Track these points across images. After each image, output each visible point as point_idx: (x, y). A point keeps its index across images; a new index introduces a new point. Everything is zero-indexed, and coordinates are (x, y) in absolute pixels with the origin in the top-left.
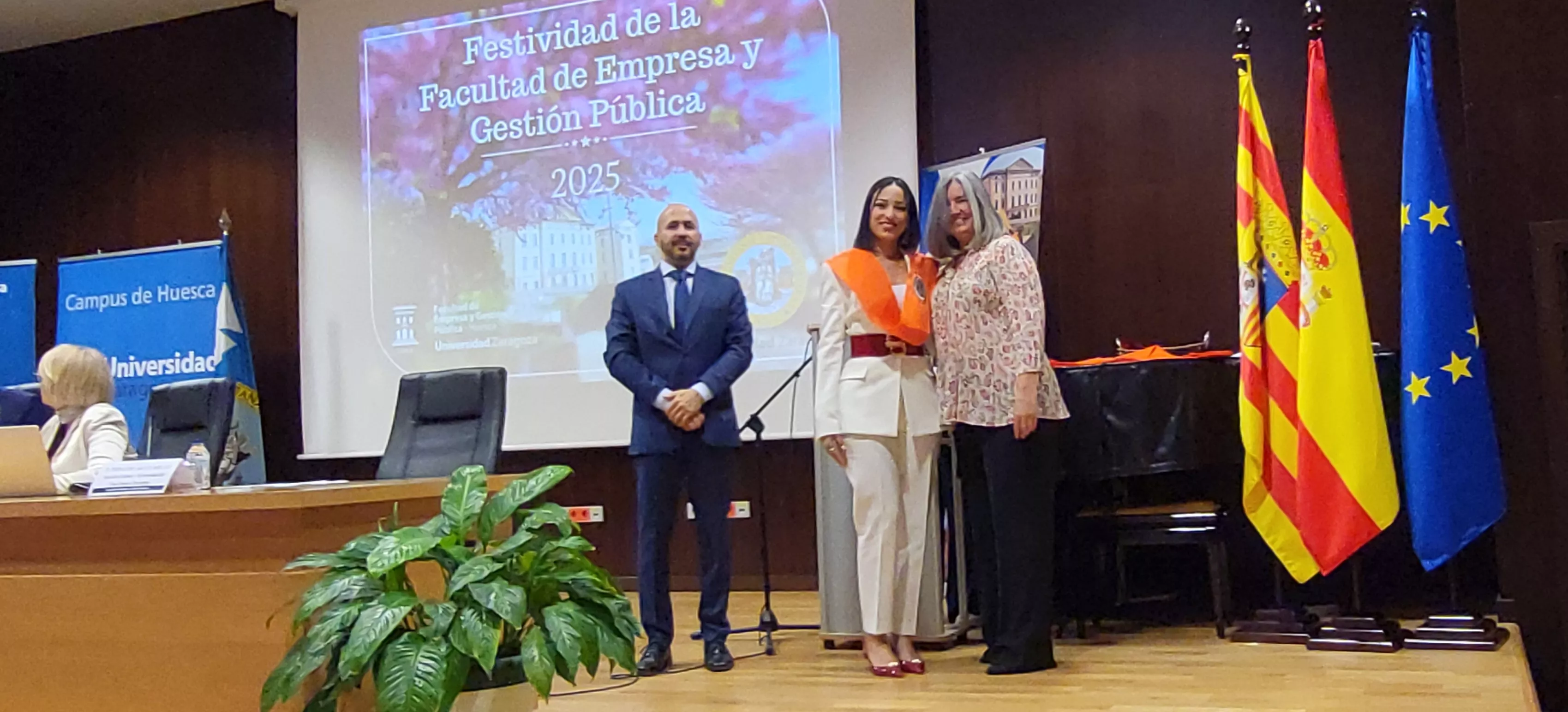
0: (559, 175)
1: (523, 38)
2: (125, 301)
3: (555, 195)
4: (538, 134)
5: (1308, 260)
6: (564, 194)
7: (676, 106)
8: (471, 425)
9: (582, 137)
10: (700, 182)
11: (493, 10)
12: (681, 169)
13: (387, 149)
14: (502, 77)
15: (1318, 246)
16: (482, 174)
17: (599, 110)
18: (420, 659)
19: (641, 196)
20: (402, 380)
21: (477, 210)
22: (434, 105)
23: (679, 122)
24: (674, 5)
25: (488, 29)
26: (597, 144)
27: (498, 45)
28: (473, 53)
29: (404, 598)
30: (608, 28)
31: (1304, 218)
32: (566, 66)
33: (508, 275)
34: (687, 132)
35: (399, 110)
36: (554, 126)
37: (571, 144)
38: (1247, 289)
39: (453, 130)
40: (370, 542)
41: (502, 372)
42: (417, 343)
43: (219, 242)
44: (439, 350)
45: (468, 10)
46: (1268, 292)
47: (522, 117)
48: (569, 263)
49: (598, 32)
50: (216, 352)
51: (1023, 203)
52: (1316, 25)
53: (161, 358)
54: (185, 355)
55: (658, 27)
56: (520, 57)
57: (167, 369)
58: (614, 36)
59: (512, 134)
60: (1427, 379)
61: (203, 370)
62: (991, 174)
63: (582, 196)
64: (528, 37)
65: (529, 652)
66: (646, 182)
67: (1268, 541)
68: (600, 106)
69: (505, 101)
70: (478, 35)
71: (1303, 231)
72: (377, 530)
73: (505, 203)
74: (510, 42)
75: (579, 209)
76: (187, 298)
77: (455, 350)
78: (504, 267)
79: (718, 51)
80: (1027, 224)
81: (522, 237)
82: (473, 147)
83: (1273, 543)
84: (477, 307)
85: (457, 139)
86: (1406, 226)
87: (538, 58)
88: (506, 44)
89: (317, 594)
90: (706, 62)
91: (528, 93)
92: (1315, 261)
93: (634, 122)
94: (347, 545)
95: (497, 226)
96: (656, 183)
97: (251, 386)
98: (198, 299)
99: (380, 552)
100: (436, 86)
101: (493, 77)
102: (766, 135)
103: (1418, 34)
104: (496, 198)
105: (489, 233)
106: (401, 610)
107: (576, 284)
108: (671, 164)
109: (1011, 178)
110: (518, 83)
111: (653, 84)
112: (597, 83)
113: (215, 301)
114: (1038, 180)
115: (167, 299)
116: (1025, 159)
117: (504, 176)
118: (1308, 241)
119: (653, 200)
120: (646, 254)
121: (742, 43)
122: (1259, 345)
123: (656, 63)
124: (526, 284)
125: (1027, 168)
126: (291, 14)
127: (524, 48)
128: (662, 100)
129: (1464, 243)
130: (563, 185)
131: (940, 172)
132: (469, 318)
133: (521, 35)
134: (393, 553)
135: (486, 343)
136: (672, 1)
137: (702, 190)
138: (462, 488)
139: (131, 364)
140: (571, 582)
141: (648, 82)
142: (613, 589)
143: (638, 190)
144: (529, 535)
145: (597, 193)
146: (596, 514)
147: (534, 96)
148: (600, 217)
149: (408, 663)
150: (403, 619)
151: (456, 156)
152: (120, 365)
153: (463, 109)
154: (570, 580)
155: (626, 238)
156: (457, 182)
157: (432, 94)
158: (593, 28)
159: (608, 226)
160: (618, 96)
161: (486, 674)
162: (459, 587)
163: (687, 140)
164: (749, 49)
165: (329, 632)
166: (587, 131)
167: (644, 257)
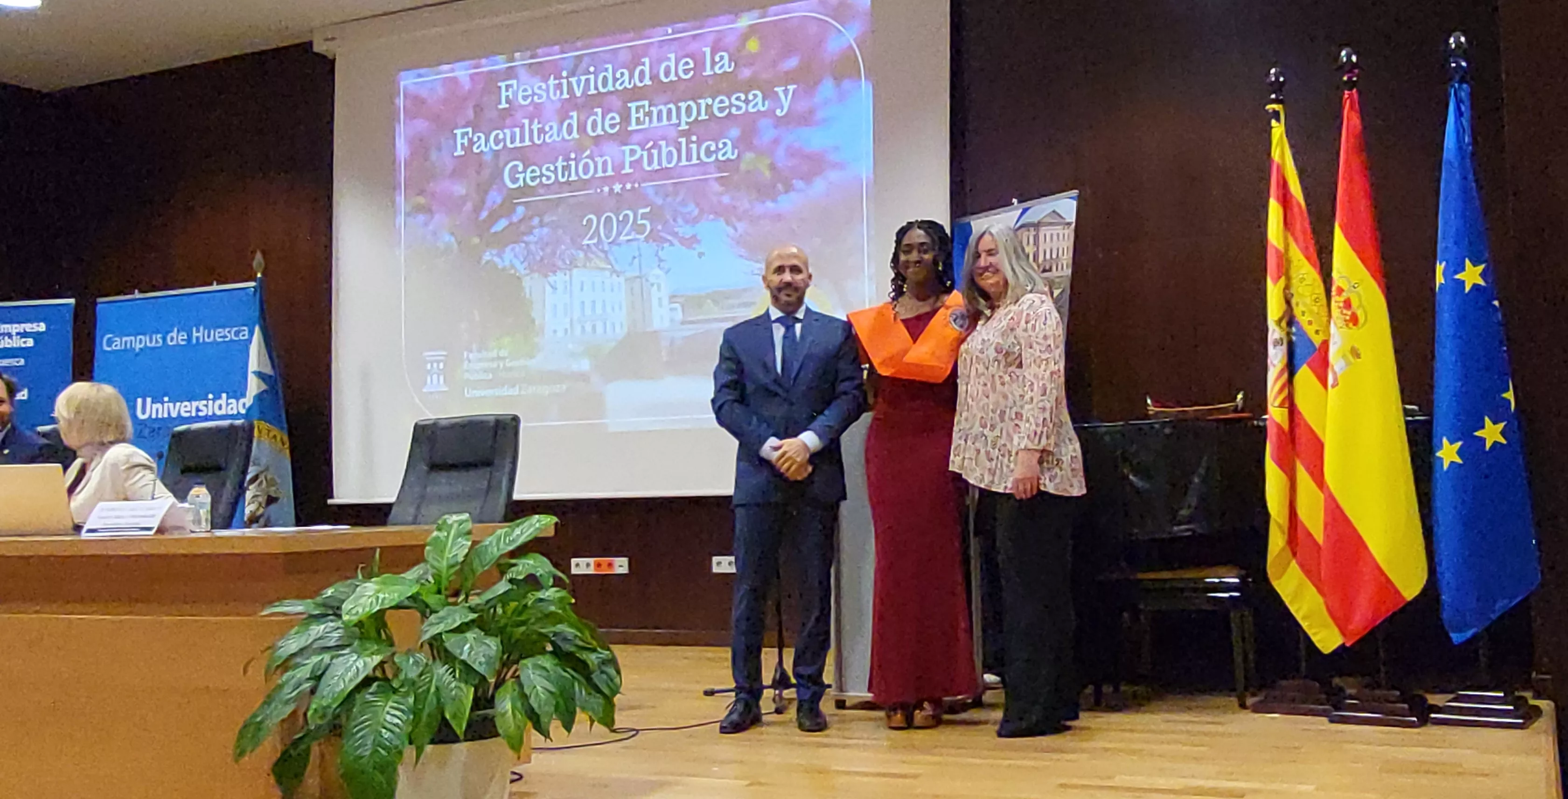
0: (590, 221)
1: (557, 82)
2: (160, 341)
3: (586, 242)
4: (570, 179)
5: (1338, 319)
6: (595, 241)
7: (708, 153)
8: (485, 472)
9: (614, 184)
10: (730, 230)
11: (529, 53)
12: (712, 216)
13: (421, 193)
14: (536, 121)
15: (1347, 304)
16: (515, 219)
17: (631, 156)
18: (387, 710)
19: (672, 244)
20: (417, 427)
21: (508, 255)
22: (468, 149)
23: (709, 169)
24: (708, 50)
25: (523, 73)
26: (629, 191)
27: (533, 89)
28: (507, 97)
29: (377, 648)
30: (642, 73)
31: (1335, 275)
32: (599, 111)
33: (538, 322)
34: (718, 180)
35: (434, 155)
36: (586, 172)
37: (602, 191)
38: (1275, 348)
39: (486, 173)
40: (348, 590)
41: (516, 419)
42: (446, 389)
43: (253, 284)
44: (467, 396)
45: (503, 53)
46: (1298, 351)
47: (554, 162)
48: (599, 311)
49: (631, 76)
50: (247, 395)
51: (1054, 256)
52: (1350, 75)
53: (196, 400)
54: (217, 397)
55: (692, 73)
56: (554, 101)
57: (201, 411)
58: (647, 81)
59: (544, 179)
60: (1459, 444)
61: (235, 412)
62: (1023, 226)
63: (614, 243)
64: (562, 81)
65: (502, 705)
66: (676, 230)
67: (1292, 610)
68: (633, 152)
69: (539, 146)
70: (513, 79)
71: (1334, 289)
72: (356, 578)
73: (536, 249)
74: (544, 86)
75: (610, 256)
76: (221, 340)
77: (485, 397)
78: (533, 314)
79: (751, 97)
80: (1058, 277)
81: (552, 283)
82: (505, 191)
83: (1297, 611)
84: (506, 355)
85: (489, 185)
86: (1442, 284)
87: (571, 103)
88: (540, 88)
89: (291, 641)
90: (739, 108)
91: (560, 138)
92: (1346, 321)
93: (667, 168)
94: (324, 592)
95: (528, 272)
97: (282, 428)
98: (232, 341)
99: (356, 601)
100: (470, 130)
101: (526, 122)
102: (799, 184)
103: (1457, 85)
104: (527, 243)
105: (520, 279)
106: (372, 660)
107: (605, 332)
108: (702, 211)
109: (1043, 230)
110: (551, 128)
111: (686, 130)
112: (630, 129)
113: (250, 341)
114: (1070, 233)
115: (201, 340)
116: (1057, 211)
117: (536, 221)
118: (1338, 299)
119: (683, 248)
120: (675, 302)
121: (776, 89)
122: (1287, 406)
123: (689, 109)
124: (555, 332)
125: (1062, 221)
126: (330, 56)
127: (558, 92)
128: (694, 146)
129: (1500, 303)
130: (594, 232)
131: (972, 223)
132: (499, 366)
133: (555, 79)
134: (370, 600)
135: (515, 391)
136: (706, 46)
137: (733, 239)
138: (447, 537)
139: (166, 405)
140: (551, 635)
141: (680, 128)
142: (594, 643)
143: (670, 238)
144: (509, 586)
145: (629, 241)
146: (621, 565)
147: (568, 141)
148: (631, 264)
149: (375, 714)
150: (375, 669)
151: (489, 203)
152: (155, 406)
153: (496, 154)
154: (551, 632)
155: (655, 286)
156: (491, 226)
157: (466, 137)
158: (626, 72)
159: (638, 274)
160: (650, 142)
161: (455, 729)
162: (427, 637)
163: (718, 188)
164: (782, 95)
165: (300, 679)
166: (619, 176)
167: (673, 306)
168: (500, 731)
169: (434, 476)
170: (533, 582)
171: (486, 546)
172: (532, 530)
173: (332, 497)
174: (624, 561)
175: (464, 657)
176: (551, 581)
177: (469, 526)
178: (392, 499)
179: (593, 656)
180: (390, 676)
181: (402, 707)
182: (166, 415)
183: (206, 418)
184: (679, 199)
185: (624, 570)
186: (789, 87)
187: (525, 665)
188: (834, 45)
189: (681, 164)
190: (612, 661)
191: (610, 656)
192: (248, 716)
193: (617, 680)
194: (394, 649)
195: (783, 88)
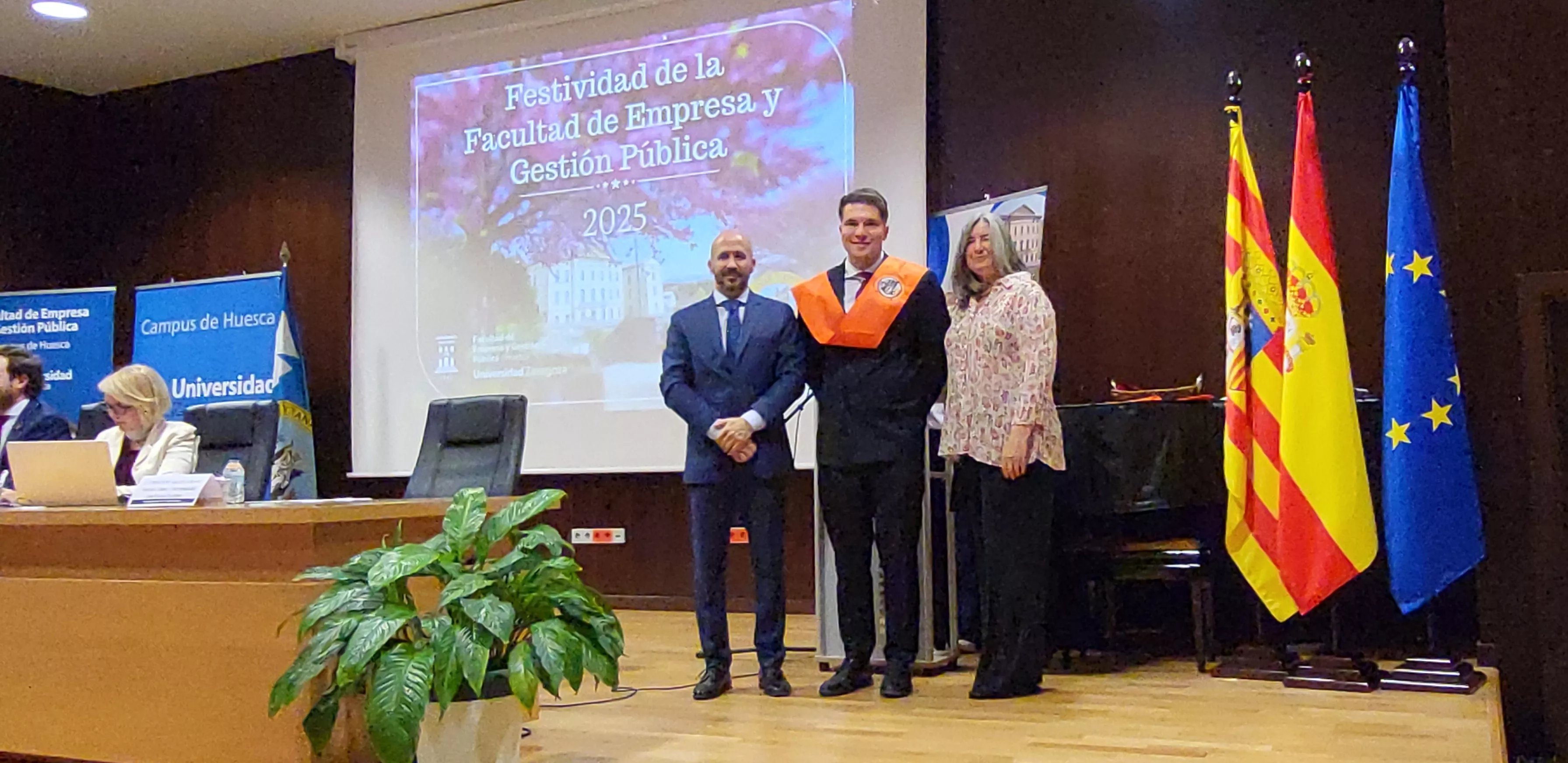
0: (590, 214)
1: (560, 85)
2: (194, 326)
3: (586, 234)
4: (572, 176)
5: (1293, 307)
6: (594, 233)
7: (700, 151)
8: (494, 448)
9: (613, 180)
10: (721, 223)
11: (534, 59)
12: (703, 211)
13: (434, 188)
14: (540, 122)
15: (1303, 293)
16: (520, 213)
17: (628, 154)
18: (410, 668)
19: (667, 237)
20: (431, 406)
21: (514, 247)
22: (477, 148)
23: (701, 166)
24: (700, 56)
25: (528, 76)
26: (626, 186)
27: (537, 92)
28: (514, 100)
29: (400, 611)
30: (639, 77)
31: (1290, 266)
32: (599, 112)
33: (541, 308)
34: (710, 176)
35: (445, 152)
36: (586, 169)
37: (601, 186)
38: (1233, 334)
39: (493, 170)
40: (373, 557)
41: (523, 400)
42: (457, 370)
43: (278, 273)
44: (476, 377)
45: (509, 59)
46: (1254, 337)
47: (557, 160)
48: (598, 298)
49: (629, 80)
50: (274, 375)
51: (1024, 247)
52: (1305, 78)
53: (226, 380)
54: (246, 378)
55: (685, 77)
56: (557, 103)
57: (231, 390)
58: (644, 85)
59: (548, 175)
60: (1407, 425)
61: (262, 391)
63: (612, 234)
64: (565, 85)
65: (515, 664)
66: (671, 223)
67: (1249, 580)
68: (630, 151)
69: (543, 145)
70: (519, 82)
71: (1289, 279)
72: (380, 546)
73: (541, 241)
74: (548, 90)
75: (609, 247)
76: (250, 325)
77: (492, 378)
78: (538, 301)
79: (740, 99)
81: (555, 272)
82: (512, 188)
83: (1254, 582)
84: (512, 338)
85: (497, 181)
86: (1390, 275)
87: (573, 105)
88: (544, 91)
89: (321, 605)
90: (728, 109)
91: (563, 137)
92: (1300, 308)
93: (661, 165)
94: (351, 559)
95: (532, 262)
97: (306, 408)
98: (260, 325)
99: (381, 567)
100: (479, 130)
101: (532, 123)
102: (784, 180)
103: (1405, 88)
104: (532, 236)
105: (525, 269)
106: (396, 622)
107: (604, 317)
108: (693, 206)
110: (555, 128)
111: (680, 130)
112: (627, 129)
113: (276, 325)
114: (1039, 225)
115: (231, 325)
116: (1027, 205)
117: (540, 215)
118: (1293, 288)
119: (676, 240)
120: (669, 290)
121: (764, 92)
122: (1244, 388)
123: (682, 112)
124: (557, 317)
125: (1029, 214)
126: (350, 62)
127: (561, 94)
128: (687, 145)
129: (1447, 292)
130: (594, 225)
131: (947, 215)
132: (505, 348)
133: (558, 83)
134: (393, 568)
135: (520, 373)
136: (699, 52)
138: (464, 509)
139: (199, 385)
140: (559, 600)
141: (674, 128)
142: (601, 608)
143: (663, 230)
144: (520, 555)
145: (627, 233)
146: (618, 536)
147: (569, 140)
148: (628, 255)
149: (399, 673)
150: (398, 630)
151: (496, 196)
152: (189, 386)
153: (503, 152)
154: (560, 598)
155: (651, 275)
156: (498, 219)
157: (476, 138)
158: (624, 76)
159: (634, 263)
160: (647, 141)
161: (472, 686)
162: (447, 601)
163: (710, 184)
164: (769, 97)
165: (330, 640)
166: (618, 173)
167: (667, 293)
168: (513, 689)
169: (448, 452)
170: (542, 551)
171: (499, 518)
172: (542, 501)
173: (351, 471)
174: (621, 531)
175: (479, 621)
176: (560, 552)
177: (484, 499)
178: (409, 473)
179: (599, 620)
180: (412, 638)
181: (422, 666)
182: (199, 395)
183: (237, 397)
184: (673, 194)
185: (621, 540)
186: (775, 90)
187: (535, 628)
188: (817, 52)
189: (674, 162)
190: (615, 624)
191: (614, 621)
192: (282, 673)
193: (620, 643)
194: (415, 613)
195: (770, 91)
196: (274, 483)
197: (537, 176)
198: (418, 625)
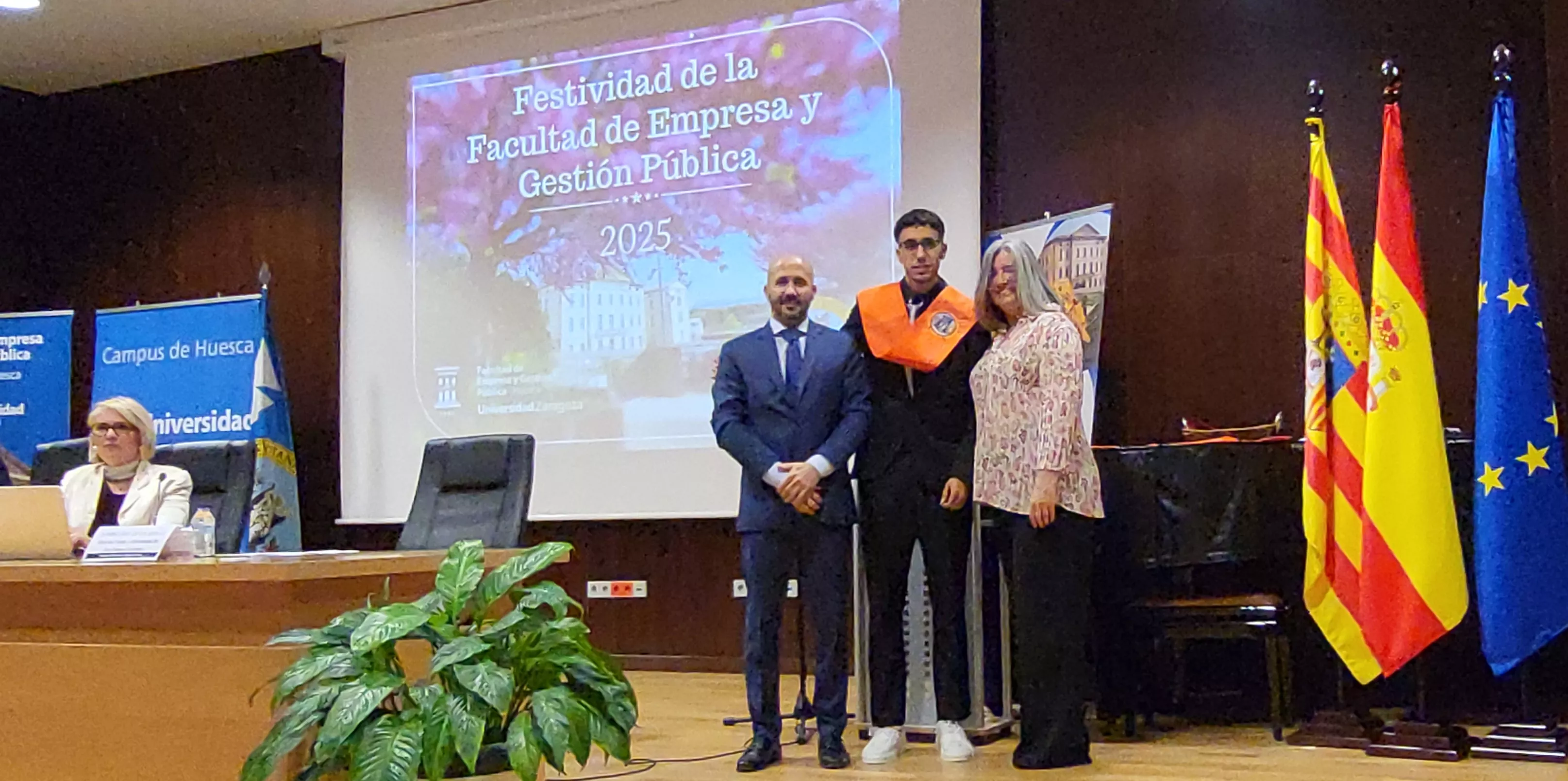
0: (608, 233)
1: (574, 88)
2: (162, 354)
3: (603, 254)
4: (588, 189)
5: (1377, 340)
6: (613, 253)
7: (731, 162)
8: (498, 494)
9: (633, 194)
10: (754, 243)
11: (545, 58)
12: (734, 229)
13: (433, 202)
14: (552, 128)
15: (1387, 325)
16: (531, 230)
17: (651, 165)
18: (396, 744)
19: (692, 256)
20: (427, 446)
21: (523, 268)
22: (482, 157)
23: (731, 179)
24: (730, 56)
25: (539, 79)
26: (649, 201)
27: (549, 94)
28: (523, 103)
29: (386, 679)
30: (662, 79)
31: (1375, 295)
32: (618, 118)
33: (553, 335)
34: (741, 190)
35: (446, 162)
36: (604, 181)
37: (621, 200)
38: (1312, 369)
39: (500, 183)
40: (356, 620)
41: (530, 440)
42: (459, 405)
43: (258, 296)
44: (481, 415)
45: (519, 58)
46: (1337, 372)
47: (571, 172)
49: (651, 82)
50: (253, 410)
51: (1088, 271)
52: (1391, 88)
53: (198, 416)
54: (221, 413)
55: (714, 79)
56: (571, 108)
57: (205, 427)
58: (668, 88)
59: (561, 188)
60: (1501, 469)
61: (239, 428)
62: (1058, 240)
63: (633, 255)
64: (579, 87)
65: (515, 738)
66: (698, 242)
67: (1330, 640)
68: (653, 161)
69: (555, 154)
70: (530, 83)
71: (1373, 309)
72: (365, 607)
73: (553, 261)
74: (561, 92)
75: (629, 269)
76: (225, 354)
77: (499, 414)
78: (549, 328)
79: (775, 105)
80: (1091, 293)
81: (569, 297)
82: (521, 202)
83: (1335, 641)
84: (521, 370)
85: (504, 194)
86: (1484, 305)
87: (589, 109)
88: (557, 94)
89: (299, 672)
90: (762, 116)
91: (578, 146)
92: (1385, 342)
93: (687, 178)
94: (332, 621)
95: (543, 284)
96: (707, 243)
97: (289, 446)
98: (237, 354)
99: (365, 631)
100: (484, 137)
101: (542, 129)
102: (824, 195)
103: (1500, 100)
104: (543, 256)
105: (536, 292)
106: (381, 692)
107: (623, 347)
108: (724, 222)
109: (1076, 245)
110: (568, 135)
111: (707, 139)
112: (649, 137)
113: (255, 355)
114: (1104, 247)
115: (204, 354)
116: (1091, 224)
117: (553, 231)
118: (1378, 319)
119: (704, 261)
120: (696, 317)
121: (801, 97)
122: (1325, 428)
123: (711, 117)
124: (571, 346)
125: (1093, 234)
126: (339, 59)
127: (576, 98)
128: (716, 155)
129: (1545, 325)
130: (613, 244)
132: (513, 381)
133: (572, 85)
134: (379, 630)
135: (530, 408)
136: (730, 52)
137: (755, 251)
138: (459, 565)
139: (168, 420)
140: (565, 666)
141: (702, 137)
142: (611, 674)
143: (689, 249)
144: (522, 616)
145: (649, 252)
146: (639, 589)
147: (585, 149)
148: (650, 278)
149: (384, 748)
150: (384, 701)
151: (503, 212)
153: (511, 162)
154: (564, 663)
155: (675, 301)
156: (505, 238)
157: (480, 145)
158: (646, 79)
159: (657, 286)
160: (671, 150)
161: (466, 761)
162: (438, 668)
163: (741, 199)
164: (807, 103)
165: (305, 713)
166: (638, 186)
167: (694, 320)
168: (513, 765)
169: (445, 500)
170: (546, 611)
171: (499, 574)
172: (546, 557)
173: (339, 516)
174: (643, 584)
175: (475, 689)
176: (565, 612)
178: (403, 519)
179: (608, 688)
180: (400, 708)
181: (410, 741)
182: (167, 432)
183: (211, 436)
184: (700, 210)
185: (643, 594)
186: (814, 95)
187: (538, 697)
188: (860, 53)
190: (629, 694)
191: (626, 689)
192: (253, 749)
193: (634, 713)
194: (403, 681)
195: (809, 95)
196: (252, 531)
197: (549, 188)
198: (406, 693)
